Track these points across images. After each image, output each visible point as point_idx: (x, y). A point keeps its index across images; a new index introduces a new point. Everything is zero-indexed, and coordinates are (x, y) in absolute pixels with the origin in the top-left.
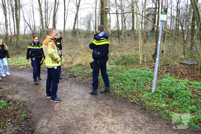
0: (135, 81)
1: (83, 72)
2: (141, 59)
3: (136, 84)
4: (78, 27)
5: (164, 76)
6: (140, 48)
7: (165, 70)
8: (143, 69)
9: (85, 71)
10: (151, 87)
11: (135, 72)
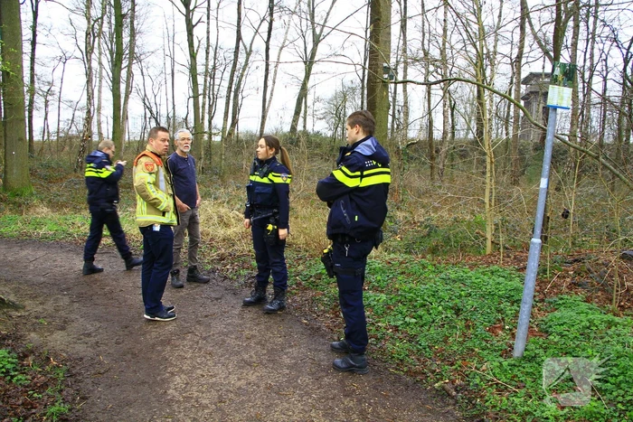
0: (458, 311)
2: (489, 236)
3: (460, 324)
4: (304, 127)
5: (562, 299)
6: (487, 200)
7: (568, 280)
8: (492, 273)
9: (301, 268)
10: (513, 336)
11: (462, 281)
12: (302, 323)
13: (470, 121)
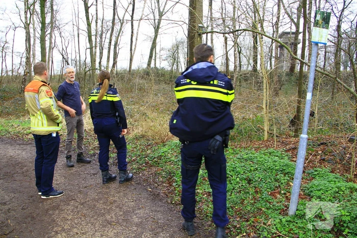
0: (249, 181)
1: (144, 153)
2: (266, 128)
3: (252, 191)
5: (316, 171)
6: (264, 106)
7: (318, 157)
8: (270, 154)
11: (251, 160)
12: (147, 191)
13: (249, 59)
